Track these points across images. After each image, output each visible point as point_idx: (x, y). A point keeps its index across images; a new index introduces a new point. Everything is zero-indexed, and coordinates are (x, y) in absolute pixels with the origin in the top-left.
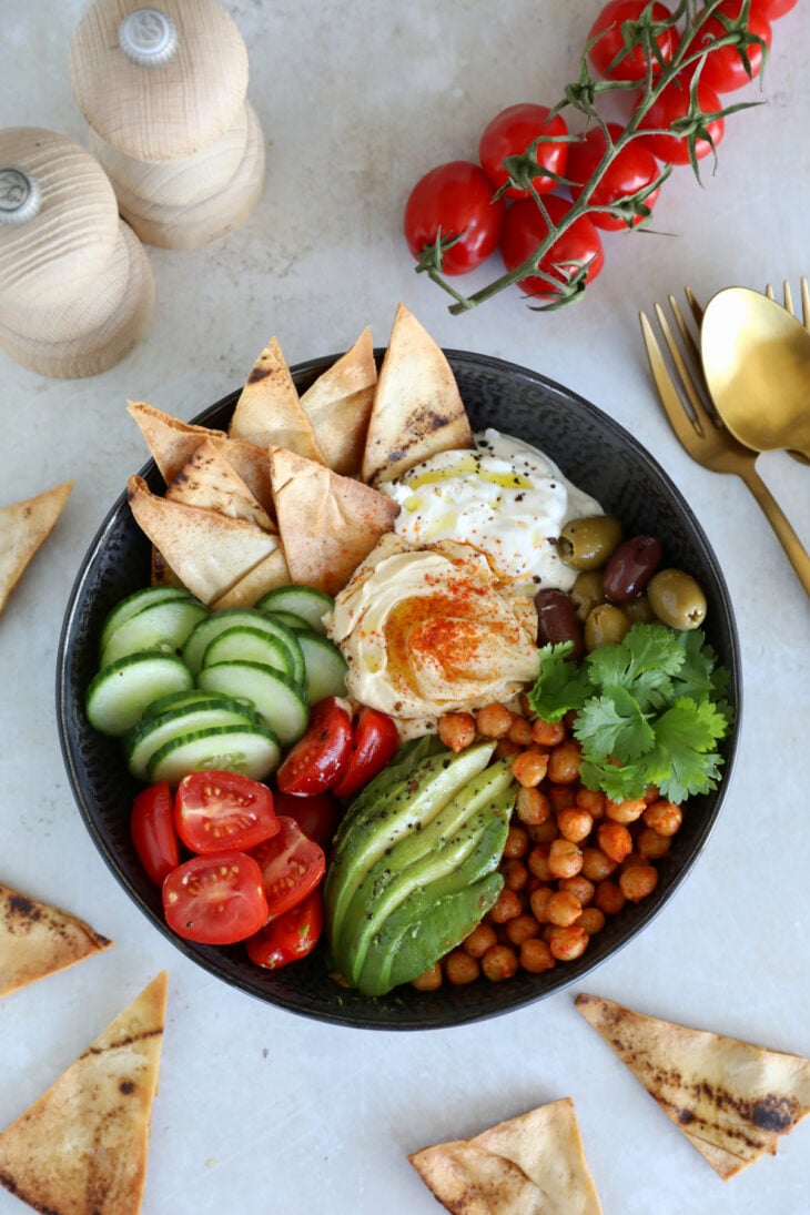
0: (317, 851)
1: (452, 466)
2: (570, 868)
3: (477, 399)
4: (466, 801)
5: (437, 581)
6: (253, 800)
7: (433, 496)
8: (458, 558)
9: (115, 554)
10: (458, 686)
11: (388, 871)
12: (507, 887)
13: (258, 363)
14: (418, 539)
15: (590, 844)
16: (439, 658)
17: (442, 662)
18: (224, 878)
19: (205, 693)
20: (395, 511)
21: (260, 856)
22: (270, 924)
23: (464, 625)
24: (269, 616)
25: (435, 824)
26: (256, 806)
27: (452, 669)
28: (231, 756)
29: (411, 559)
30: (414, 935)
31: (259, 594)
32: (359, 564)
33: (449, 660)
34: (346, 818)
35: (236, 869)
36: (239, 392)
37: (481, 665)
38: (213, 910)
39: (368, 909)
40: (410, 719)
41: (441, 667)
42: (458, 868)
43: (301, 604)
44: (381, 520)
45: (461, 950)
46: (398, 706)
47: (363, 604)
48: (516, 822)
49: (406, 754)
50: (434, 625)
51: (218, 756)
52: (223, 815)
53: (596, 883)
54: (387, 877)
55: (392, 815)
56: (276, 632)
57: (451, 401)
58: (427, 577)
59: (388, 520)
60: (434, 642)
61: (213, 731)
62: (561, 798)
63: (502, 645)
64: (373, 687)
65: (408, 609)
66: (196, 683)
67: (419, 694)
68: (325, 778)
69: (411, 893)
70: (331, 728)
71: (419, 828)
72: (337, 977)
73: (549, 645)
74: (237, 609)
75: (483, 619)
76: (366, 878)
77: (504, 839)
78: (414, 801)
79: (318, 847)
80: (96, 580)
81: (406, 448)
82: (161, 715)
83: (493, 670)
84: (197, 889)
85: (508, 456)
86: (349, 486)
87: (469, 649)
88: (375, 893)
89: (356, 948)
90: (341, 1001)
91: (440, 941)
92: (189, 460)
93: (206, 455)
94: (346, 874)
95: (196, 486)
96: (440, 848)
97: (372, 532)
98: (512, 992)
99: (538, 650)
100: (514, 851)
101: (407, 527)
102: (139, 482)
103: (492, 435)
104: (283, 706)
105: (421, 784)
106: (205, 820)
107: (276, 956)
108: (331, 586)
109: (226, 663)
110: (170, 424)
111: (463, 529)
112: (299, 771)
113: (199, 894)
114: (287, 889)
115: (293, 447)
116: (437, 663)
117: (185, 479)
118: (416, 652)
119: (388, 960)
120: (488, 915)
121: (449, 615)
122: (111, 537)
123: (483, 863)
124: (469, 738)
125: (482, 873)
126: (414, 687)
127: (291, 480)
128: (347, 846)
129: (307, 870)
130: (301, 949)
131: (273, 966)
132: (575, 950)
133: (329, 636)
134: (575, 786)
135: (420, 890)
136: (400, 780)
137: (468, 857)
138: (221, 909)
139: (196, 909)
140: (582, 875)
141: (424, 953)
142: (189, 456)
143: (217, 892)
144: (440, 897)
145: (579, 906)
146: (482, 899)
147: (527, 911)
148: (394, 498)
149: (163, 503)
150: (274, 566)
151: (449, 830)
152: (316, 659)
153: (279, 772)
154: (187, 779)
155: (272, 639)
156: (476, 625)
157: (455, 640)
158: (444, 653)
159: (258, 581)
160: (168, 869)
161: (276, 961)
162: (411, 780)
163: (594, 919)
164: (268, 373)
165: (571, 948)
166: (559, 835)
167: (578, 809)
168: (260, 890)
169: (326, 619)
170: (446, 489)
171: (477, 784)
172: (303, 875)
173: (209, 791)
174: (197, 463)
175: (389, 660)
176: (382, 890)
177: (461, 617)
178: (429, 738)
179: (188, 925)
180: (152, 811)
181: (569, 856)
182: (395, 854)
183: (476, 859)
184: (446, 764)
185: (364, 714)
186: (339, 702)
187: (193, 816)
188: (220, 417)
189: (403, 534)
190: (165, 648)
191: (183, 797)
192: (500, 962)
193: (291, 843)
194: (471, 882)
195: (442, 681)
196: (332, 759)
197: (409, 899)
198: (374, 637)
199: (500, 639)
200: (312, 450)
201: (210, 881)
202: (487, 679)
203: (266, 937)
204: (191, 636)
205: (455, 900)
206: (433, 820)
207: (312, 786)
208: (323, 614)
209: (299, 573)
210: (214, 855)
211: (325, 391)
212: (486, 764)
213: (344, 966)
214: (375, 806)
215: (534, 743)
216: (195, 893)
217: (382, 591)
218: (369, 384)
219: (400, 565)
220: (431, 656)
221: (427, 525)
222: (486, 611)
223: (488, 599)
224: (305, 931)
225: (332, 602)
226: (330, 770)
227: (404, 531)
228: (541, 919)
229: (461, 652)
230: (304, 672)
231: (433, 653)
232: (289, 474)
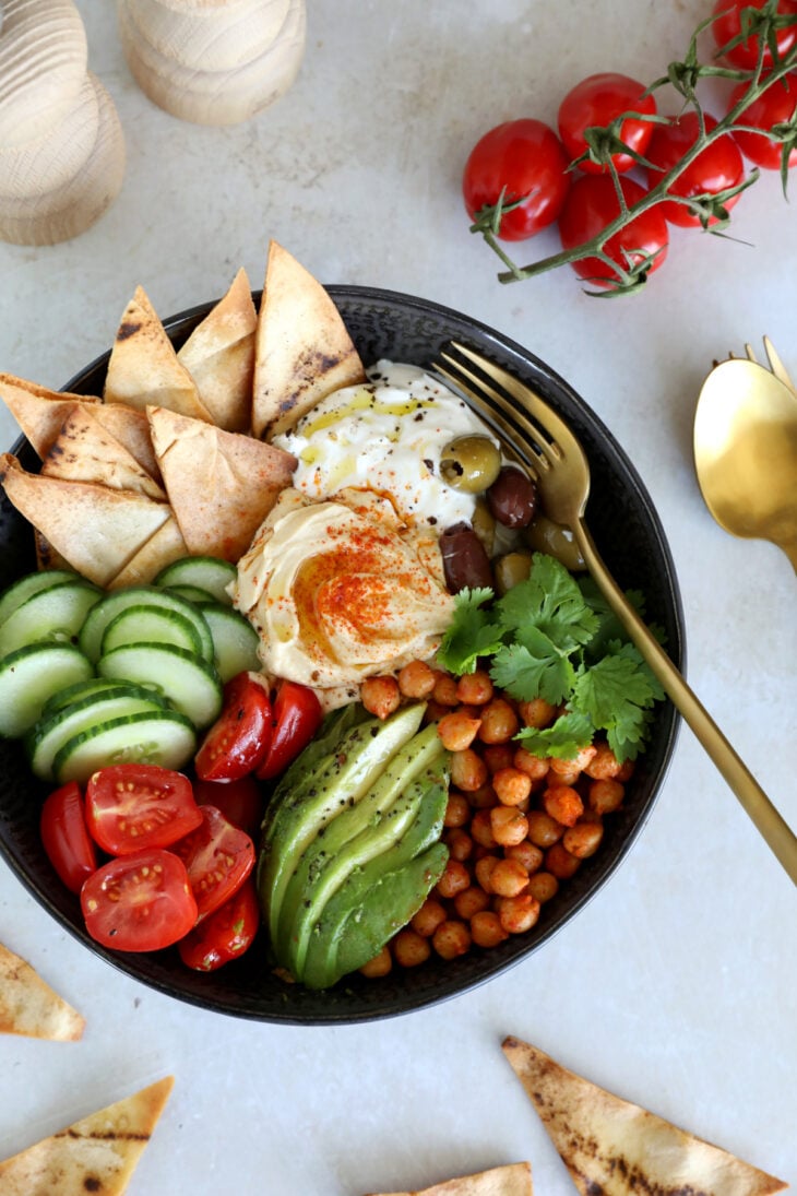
0: (245, 840)
1: (345, 405)
2: (516, 834)
3: (370, 337)
4: (401, 769)
5: (340, 533)
6: (171, 792)
7: (329, 443)
8: (360, 505)
10: (375, 648)
11: (323, 853)
12: (453, 858)
13: (125, 317)
14: (319, 493)
15: (535, 806)
16: (350, 619)
17: (355, 624)
18: (147, 878)
19: (107, 682)
20: (292, 465)
21: (184, 850)
22: (202, 923)
23: (372, 581)
24: (174, 591)
25: (368, 798)
26: (175, 798)
27: (366, 630)
28: (141, 746)
29: (310, 514)
30: (358, 918)
31: (156, 568)
32: (259, 526)
33: (361, 621)
34: (273, 801)
35: (158, 869)
36: (108, 355)
37: (395, 622)
38: (138, 915)
39: (304, 897)
40: (330, 689)
41: (354, 630)
42: (398, 842)
43: (201, 574)
44: (277, 476)
45: (409, 930)
46: (315, 676)
47: (267, 568)
48: (455, 790)
49: (328, 729)
50: (340, 584)
51: (128, 748)
52: (138, 811)
53: (545, 850)
54: (322, 861)
55: (322, 793)
56: (176, 607)
57: (336, 338)
58: (329, 530)
59: (285, 476)
60: (342, 603)
61: (120, 721)
62: (495, 759)
63: (413, 598)
64: (286, 659)
65: (314, 569)
66: (96, 671)
67: (336, 660)
68: (246, 760)
69: (350, 875)
70: (247, 705)
71: (352, 804)
72: (280, 972)
73: (466, 588)
74: (133, 586)
76: (300, 862)
77: (445, 806)
78: (344, 774)
79: (245, 835)
81: (297, 395)
82: (61, 710)
83: (409, 627)
84: (118, 893)
85: (403, 386)
86: (240, 443)
87: (380, 606)
88: (311, 878)
89: (297, 939)
90: (286, 998)
91: (385, 924)
92: (63, 431)
93: (79, 422)
94: (278, 862)
95: (73, 458)
96: (377, 823)
97: (270, 490)
98: (470, 969)
99: (452, 598)
100: (455, 820)
101: (304, 477)
102: (10, 460)
103: (385, 366)
104: (192, 687)
105: (350, 756)
106: (120, 818)
107: (212, 957)
108: (232, 551)
109: (126, 647)
110: (37, 394)
111: (364, 469)
113: (121, 899)
114: (217, 884)
115: (175, 408)
116: (349, 625)
117: (61, 451)
118: (327, 617)
119: (333, 949)
120: (435, 890)
121: (355, 571)
123: (424, 835)
124: (393, 704)
125: (425, 844)
126: (330, 654)
127: (175, 442)
128: (276, 831)
129: (235, 860)
130: (238, 947)
131: (209, 967)
132: (527, 921)
133: (236, 607)
134: (511, 748)
135: (358, 869)
136: (327, 754)
137: (407, 830)
138: (146, 912)
139: (118, 916)
140: (528, 840)
141: (370, 937)
142: (61, 425)
143: (139, 894)
144: (381, 876)
145: (526, 874)
146: (427, 872)
147: (475, 883)
148: (291, 451)
149: (38, 480)
150: (169, 537)
151: (383, 803)
152: (223, 633)
153: (197, 759)
154: (96, 775)
155: (173, 615)
156: (384, 579)
157: (364, 597)
158: (355, 613)
159: (152, 555)
160: (87, 876)
161: (212, 962)
162: (338, 753)
163: (546, 886)
164: (138, 327)
165: (521, 920)
166: (496, 803)
167: (518, 770)
168: (186, 887)
169: (230, 589)
170: (342, 431)
171: (410, 750)
172: (232, 867)
173: (121, 787)
174: (71, 433)
175: (302, 626)
176: (318, 875)
177: (367, 571)
178: (353, 705)
179: (112, 933)
180: (62, 815)
181: (513, 821)
182: (329, 835)
183: (416, 831)
184: (375, 733)
185: (278, 691)
186: (253, 676)
187: (106, 817)
188: (92, 382)
189: (302, 489)
190: (59, 637)
191: (93, 797)
192: (451, 938)
193: (216, 832)
194: (413, 856)
195: (357, 644)
196: (251, 739)
197: (348, 881)
198: (283, 603)
199: (409, 593)
200: (197, 408)
201: (132, 884)
202: (405, 636)
203: (199, 937)
204: (85, 621)
205: (398, 878)
206: (366, 794)
207: (234, 769)
208: (227, 583)
209: (196, 542)
210: (135, 855)
211: (206, 343)
212: (417, 727)
213: (284, 957)
214: (302, 785)
215: (461, 704)
216: (116, 898)
217: (283, 553)
218: (250, 331)
219: (300, 519)
220: (342, 618)
221: (328, 476)
222: (391, 562)
223: (393, 549)
224: (240, 928)
225: (235, 570)
226: (250, 751)
227: (304, 485)
228: (487, 891)
229: (372, 611)
230: (213, 648)
231: (343, 615)
232: (173, 436)
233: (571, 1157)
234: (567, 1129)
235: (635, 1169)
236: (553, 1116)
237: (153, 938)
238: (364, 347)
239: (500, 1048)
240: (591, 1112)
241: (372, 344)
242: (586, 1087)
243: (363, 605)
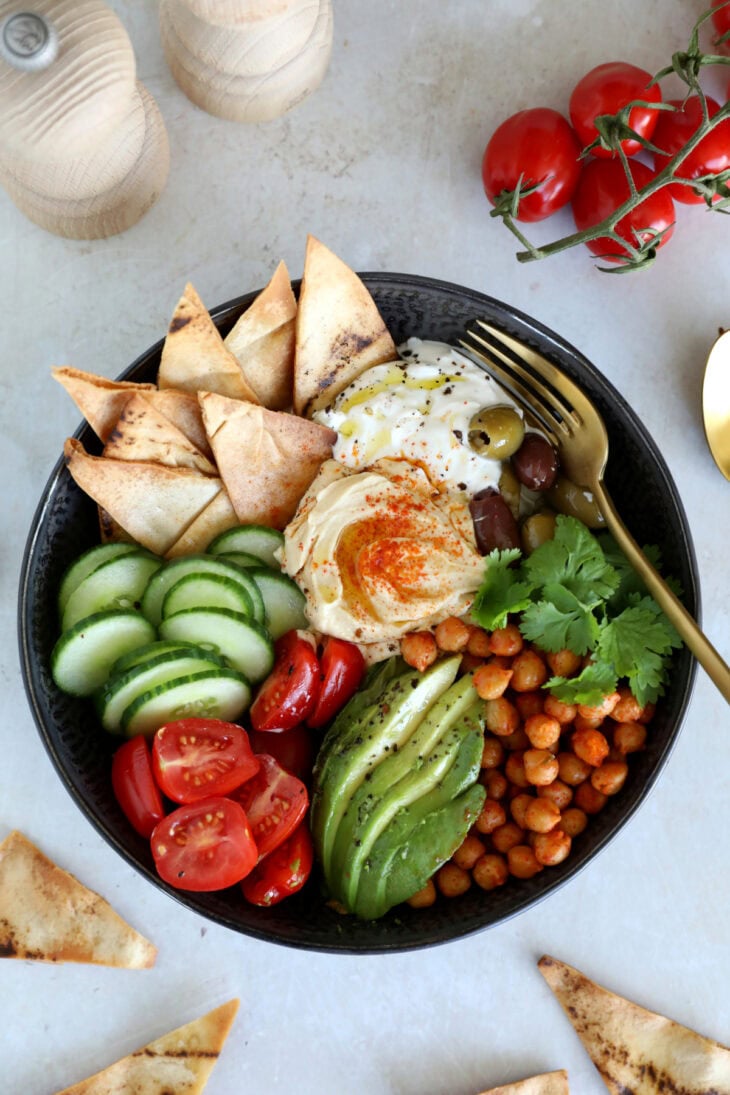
0: (299, 785)
1: (379, 381)
2: (547, 775)
3: (401, 317)
4: (440, 717)
5: (378, 501)
6: (229, 743)
7: (365, 417)
8: (395, 474)
9: (61, 517)
10: (413, 606)
11: (370, 796)
12: (489, 797)
13: (176, 312)
14: (357, 463)
15: (565, 748)
16: (389, 581)
17: (394, 585)
18: (210, 824)
19: (169, 645)
20: (332, 438)
21: (243, 796)
22: (262, 862)
23: (408, 545)
24: (223, 559)
25: (411, 744)
26: (233, 748)
27: (405, 590)
28: (201, 701)
29: (349, 484)
30: (404, 855)
31: (210, 537)
32: (303, 494)
33: (399, 582)
34: (323, 747)
35: (221, 815)
36: (162, 343)
37: (431, 582)
38: (203, 858)
39: (354, 837)
40: (372, 644)
41: (393, 589)
42: (439, 784)
43: (252, 542)
44: (318, 448)
45: (451, 864)
46: (358, 633)
47: (311, 535)
48: (489, 734)
49: (372, 680)
50: (379, 548)
51: (190, 704)
52: (201, 762)
53: (574, 788)
55: (368, 741)
56: (230, 573)
57: (371, 320)
59: (325, 449)
60: (381, 565)
61: (182, 681)
62: (527, 705)
63: (447, 560)
64: (332, 618)
65: (354, 534)
66: (158, 635)
67: (377, 619)
68: (297, 711)
69: (396, 815)
70: (297, 662)
71: (395, 750)
72: (334, 904)
73: (496, 550)
74: (189, 555)
75: (423, 535)
76: (350, 805)
77: (481, 750)
78: (388, 723)
79: (299, 781)
80: (45, 546)
81: (335, 373)
82: (128, 671)
83: (444, 586)
84: (185, 838)
85: (433, 361)
86: (284, 421)
87: (417, 568)
88: (360, 819)
89: (349, 875)
90: (340, 929)
91: (429, 860)
92: (122, 417)
93: (137, 409)
94: (329, 805)
95: (132, 441)
96: (419, 767)
97: (312, 462)
98: (508, 899)
99: (484, 559)
100: (490, 762)
101: (343, 449)
102: (74, 444)
103: (414, 343)
104: (246, 646)
105: (393, 706)
106: (184, 770)
107: (271, 894)
108: (279, 520)
109: (185, 611)
110: (98, 384)
112: (271, 708)
113: (188, 843)
114: (274, 826)
115: (224, 392)
116: (389, 585)
117: (120, 435)
118: (368, 579)
119: (382, 883)
120: (474, 827)
121: (393, 536)
122: (55, 502)
123: (462, 778)
124: (431, 657)
125: (464, 785)
126: (371, 612)
127: (224, 423)
128: (327, 776)
129: (290, 805)
130: (295, 884)
131: (270, 903)
132: (559, 855)
133: (284, 571)
134: (541, 695)
135: (403, 810)
136: (372, 704)
137: (447, 773)
138: (211, 855)
139: (185, 859)
140: (559, 779)
141: (416, 872)
142: (119, 413)
143: (204, 839)
144: (424, 816)
145: (558, 812)
146: (466, 812)
147: (510, 820)
148: (330, 425)
149: (101, 463)
150: (221, 508)
151: (425, 748)
152: (273, 595)
153: (252, 710)
154: (161, 731)
155: (227, 581)
156: (419, 542)
157: (402, 560)
158: (393, 575)
159: (205, 525)
160: (155, 823)
161: (272, 898)
162: (382, 703)
163: (576, 821)
164: (188, 321)
165: (554, 854)
166: (528, 746)
167: (549, 716)
168: (246, 832)
169: (278, 554)
170: (378, 405)
171: (447, 699)
172: (288, 810)
173: (184, 740)
174: (129, 418)
175: (345, 588)
176: (367, 817)
177: (403, 536)
178: (394, 658)
179: (180, 875)
180: (130, 767)
181: (544, 764)
182: (376, 779)
183: (455, 773)
184: (415, 684)
185: (325, 648)
186: (301, 634)
187: (172, 769)
188: (147, 370)
189: (342, 460)
190: (124, 603)
191: (159, 750)
192: (490, 871)
193: (272, 779)
194: (453, 797)
195: (396, 603)
196: (301, 692)
197: (394, 821)
198: (327, 567)
199: (443, 555)
200: (244, 390)
201: (197, 830)
202: (439, 595)
203: (261, 875)
204: (147, 589)
205: (440, 817)
206: (408, 740)
207: (286, 720)
208: (275, 550)
209: (245, 512)
210: (199, 803)
211: (249, 329)
212: (454, 678)
213: (338, 892)
214: (350, 734)
215: (493, 656)
216: (183, 843)
217: (327, 520)
218: (291, 317)
219: (339, 491)
220: (382, 580)
221: (364, 447)
222: (426, 527)
223: (427, 514)
224: (296, 866)
225: (282, 538)
226: (301, 703)
227: (343, 457)
228: (522, 827)
229: (410, 572)
230: (264, 610)
231: (383, 577)
232: (222, 419)
233: (604, 1064)
234: (599, 1039)
235: (663, 1074)
236: (586, 1027)
237: (219, 877)
238: (395, 326)
239: (537, 967)
240: (622, 1023)
241: (402, 324)
242: (617, 1001)
243: (401, 567)
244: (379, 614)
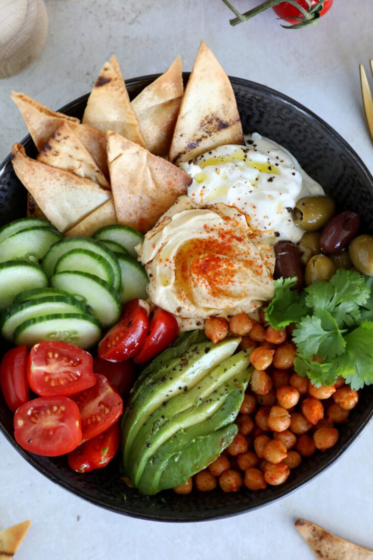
0: (118, 400)
1: (228, 155)
2: (282, 425)
3: (249, 113)
4: (218, 375)
5: (212, 230)
6: (80, 362)
7: (214, 174)
8: (227, 215)
10: (220, 300)
11: (163, 417)
12: (240, 432)
13: (102, 73)
14: (202, 201)
15: (296, 411)
16: (208, 280)
17: (210, 283)
18: (55, 413)
19: (53, 291)
20: (189, 182)
21: (81, 399)
22: (84, 444)
23: (227, 261)
24: (100, 243)
25: (196, 388)
26: (82, 367)
27: (217, 289)
28: (68, 332)
29: (195, 214)
30: (176, 460)
31: (96, 228)
32: (163, 214)
33: (215, 283)
34: (140, 378)
35: (63, 408)
37: (236, 287)
38: (46, 434)
39: (147, 440)
40: (186, 318)
41: (209, 287)
42: (209, 418)
43: (122, 237)
44: (179, 187)
45: (208, 470)
46: (179, 310)
47: (162, 241)
48: (249, 391)
49: (182, 340)
50: (207, 259)
51: (60, 332)
52: (58, 371)
53: (298, 436)
55: (169, 381)
56: (103, 254)
57: (231, 112)
58: (205, 227)
59: (183, 187)
60: (206, 270)
61: (56, 316)
62: (280, 379)
63: (250, 275)
64: (164, 296)
65: (192, 246)
66: (50, 284)
67: (194, 303)
68: (128, 352)
69: (177, 432)
70: (135, 320)
71: (186, 390)
73: (282, 278)
74: (81, 237)
75: (239, 257)
76: (148, 420)
77: (240, 403)
78: (184, 372)
79: (119, 397)
81: (199, 140)
82: (23, 303)
83: (243, 292)
84: (36, 418)
86: (159, 162)
87: (229, 276)
88: (153, 430)
89: (138, 464)
90: (125, 498)
91: (191, 466)
92: (53, 136)
93: (63, 133)
95: (57, 154)
96: (198, 405)
97: (172, 194)
98: (237, 502)
99: (274, 281)
100: (246, 410)
101: (195, 191)
102: (19, 148)
103: (256, 137)
104: (104, 303)
105: (190, 361)
106: (46, 374)
107: (85, 466)
108: (143, 227)
109: (69, 272)
110: (41, 110)
111: (232, 197)
112: (112, 345)
113: (37, 422)
114: (96, 423)
115: (124, 134)
116: (207, 283)
117: (50, 148)
118: (194, 276)
119: (158, 475)
120: (226, 450)
121: (217, 253)
123: (225, 417)
124: (223, 335)
125: (225, 423)
126: (190, 298)
127: (121, 155)
128: (138, 397)
129: (110, 411)
130: (102, 463)
131: (83, 471)
132: (280, 479)
133: (139, 260)
134: (290, 373)
135: (182, 431)
136: (177, 357)
137: (216, 412)
138: (51, 433)
139: (34, 432)
140: (289, 430)
141: (182, 472)
142: (53, 133)
143: (49, 421)
144: (195, 437)
145: (285, 451)
146: (223, 441)
147: (251, 449)
148: (189, 173)
149: (34, 163)
150: (107, 211)
151: (205, 393)
152: (129, 274)
153: (100, 344)
155: (100, 259)
156: (235, 261)
157: (220, 269)
158: (212, 277)
159: (95, 220)
160: (20, 404)
161: (85, 469)
162: (183, 358)
163: (295, 459)
164: (109, 81)
165: (278, 478)
166: (276, 403)
167: (291, 387)
168: (77, 423)
169: (137, 248)
170: (223, 170)
171: (226, 365)
172: (108, 414)
173: (50, 355)
174: (58, 138)
175: (176, 279)
176: (158, 429)
177: (225, 254)
178: (198, 331)
179: (29, 442)
180: (12, 365)
181: (282, 418)
182: (169, 406)
183: (221, 414)
184: (207, 351)
185: (154, 314)
186: (142, 303)
187: (38, 371)
188: (77, 109)
189: (192, 197)
190: (31, 258)
191: (32, 358)
192: (231, 481)
193: (102, 392)
194: (216, 428)
195: (209, 296)
196: (133, 340)
197: (175, 436)
198: (168, 263)
199: (249, 272)
200: (137, 137)
201: (46, 414)
202: (239, 297)
203: (81, 452)
204: (48, 252)
205: (205, 440)
206: (195, 385)
207: (121, 356)
208: (136, 245)
209: (123, 217)
210: (50, 398)
211: (148, 98)
212: (233, 352)
213: (129, 473)
214: (159, 373)
215: (266, 341)
216: (35, 421)
217: (175, 233)
218: (178, 96)
219: (188, 217)
220: (204, 279)
221: (208, 192)
222: (242, 252)
223: (244, 244)
224: (105, 452)
225: (143, 238)
226: (131, 347)
227: (193, 195)
228: (259, 456)
229: (223, 278)
230: (120, 282)
231: (205, 277)
232: (120, 151)
237: (55, 448)
238: (244, 118)
239: (294, 526)
241: (250, 118)
243: (219, 274)
244: (195, 300)
